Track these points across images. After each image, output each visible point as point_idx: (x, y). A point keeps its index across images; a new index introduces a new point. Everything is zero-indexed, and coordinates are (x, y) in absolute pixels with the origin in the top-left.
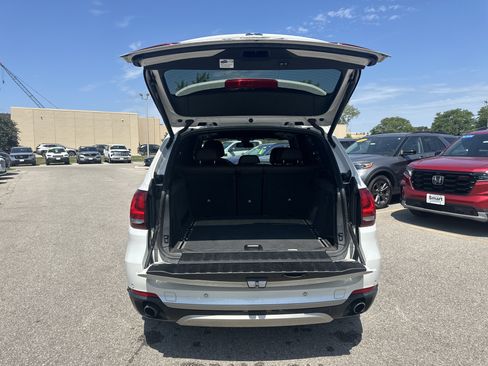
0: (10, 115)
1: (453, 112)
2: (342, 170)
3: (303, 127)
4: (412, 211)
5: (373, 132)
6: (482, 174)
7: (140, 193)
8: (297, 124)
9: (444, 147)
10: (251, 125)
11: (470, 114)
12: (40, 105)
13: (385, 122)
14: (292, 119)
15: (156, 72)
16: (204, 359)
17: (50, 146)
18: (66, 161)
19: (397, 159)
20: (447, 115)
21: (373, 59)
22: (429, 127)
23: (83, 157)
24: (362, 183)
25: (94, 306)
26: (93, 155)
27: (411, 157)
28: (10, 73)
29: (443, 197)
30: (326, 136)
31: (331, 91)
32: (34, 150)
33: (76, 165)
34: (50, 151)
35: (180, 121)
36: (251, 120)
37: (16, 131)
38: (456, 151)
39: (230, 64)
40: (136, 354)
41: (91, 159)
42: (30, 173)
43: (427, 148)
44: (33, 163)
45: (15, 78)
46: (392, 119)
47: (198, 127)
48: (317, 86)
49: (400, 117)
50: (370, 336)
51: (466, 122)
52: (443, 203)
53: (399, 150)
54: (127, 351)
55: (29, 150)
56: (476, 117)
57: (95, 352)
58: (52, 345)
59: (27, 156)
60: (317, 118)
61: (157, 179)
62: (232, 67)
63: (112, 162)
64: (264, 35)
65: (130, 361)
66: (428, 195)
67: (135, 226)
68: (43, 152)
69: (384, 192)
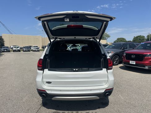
0: (2, 36)
1: (139, 36)
2: (103, 53)
3: (91, 40)
4: (126, 66)
5: (115, 42)
6: (147, 55)
7: (40, 59)
8: (89, 39)
9: (135, 46)
10: (75, 39)
11: (144, 37)
12: (11, 33)
13: (118, 39)
14: (88, 37)
15: (45, 22)
16: (60, 110)
17: (14, 46)
18: (19, 51)
19: (121, 50)
20: (137, 37)
21: (111, 19)
22: (132, 41)
23: (25, 50)
24: (109, 57)
25: (27, 95)
26: (28, 49)
27: (126, 50)
28: (2, 24)
29: (135, 62)
30: (98, 43)
31: (99, 29)
32: (9, 47)
33: (22, 52)
34: (14, 48)
35: (53, 38)
36: (75, 38)
37: (4, 41)
38: (139, 48)
39: (68, 20)
40: (39, 109)
41: (27, 50)
42: (8, 54)
43: (130, 47)
44: (9, 51)
45: (4, 25)
46: (120, 38)
47: (59, 40)
48: (95, 27)
49: (123, 38)
50: (111, 103)
51: (143, 39)
52: (135, 64)
53: (122, 48)
54: (37, 108)
55: (8, 47)
56: (146, 38)
57: (27, 109)
58: (13, 106)
59: (7, 49)
60: (95, 37)
61: (46, 55)
62: (69, 21)
63: (34, 51)
64: (78, 11)
65: (37, 111)
66: (130, 61)
67: (39, 70)
68: (12, 48)
69: (117, 60)
